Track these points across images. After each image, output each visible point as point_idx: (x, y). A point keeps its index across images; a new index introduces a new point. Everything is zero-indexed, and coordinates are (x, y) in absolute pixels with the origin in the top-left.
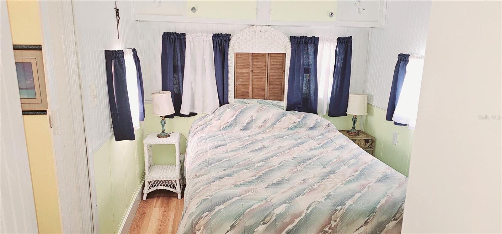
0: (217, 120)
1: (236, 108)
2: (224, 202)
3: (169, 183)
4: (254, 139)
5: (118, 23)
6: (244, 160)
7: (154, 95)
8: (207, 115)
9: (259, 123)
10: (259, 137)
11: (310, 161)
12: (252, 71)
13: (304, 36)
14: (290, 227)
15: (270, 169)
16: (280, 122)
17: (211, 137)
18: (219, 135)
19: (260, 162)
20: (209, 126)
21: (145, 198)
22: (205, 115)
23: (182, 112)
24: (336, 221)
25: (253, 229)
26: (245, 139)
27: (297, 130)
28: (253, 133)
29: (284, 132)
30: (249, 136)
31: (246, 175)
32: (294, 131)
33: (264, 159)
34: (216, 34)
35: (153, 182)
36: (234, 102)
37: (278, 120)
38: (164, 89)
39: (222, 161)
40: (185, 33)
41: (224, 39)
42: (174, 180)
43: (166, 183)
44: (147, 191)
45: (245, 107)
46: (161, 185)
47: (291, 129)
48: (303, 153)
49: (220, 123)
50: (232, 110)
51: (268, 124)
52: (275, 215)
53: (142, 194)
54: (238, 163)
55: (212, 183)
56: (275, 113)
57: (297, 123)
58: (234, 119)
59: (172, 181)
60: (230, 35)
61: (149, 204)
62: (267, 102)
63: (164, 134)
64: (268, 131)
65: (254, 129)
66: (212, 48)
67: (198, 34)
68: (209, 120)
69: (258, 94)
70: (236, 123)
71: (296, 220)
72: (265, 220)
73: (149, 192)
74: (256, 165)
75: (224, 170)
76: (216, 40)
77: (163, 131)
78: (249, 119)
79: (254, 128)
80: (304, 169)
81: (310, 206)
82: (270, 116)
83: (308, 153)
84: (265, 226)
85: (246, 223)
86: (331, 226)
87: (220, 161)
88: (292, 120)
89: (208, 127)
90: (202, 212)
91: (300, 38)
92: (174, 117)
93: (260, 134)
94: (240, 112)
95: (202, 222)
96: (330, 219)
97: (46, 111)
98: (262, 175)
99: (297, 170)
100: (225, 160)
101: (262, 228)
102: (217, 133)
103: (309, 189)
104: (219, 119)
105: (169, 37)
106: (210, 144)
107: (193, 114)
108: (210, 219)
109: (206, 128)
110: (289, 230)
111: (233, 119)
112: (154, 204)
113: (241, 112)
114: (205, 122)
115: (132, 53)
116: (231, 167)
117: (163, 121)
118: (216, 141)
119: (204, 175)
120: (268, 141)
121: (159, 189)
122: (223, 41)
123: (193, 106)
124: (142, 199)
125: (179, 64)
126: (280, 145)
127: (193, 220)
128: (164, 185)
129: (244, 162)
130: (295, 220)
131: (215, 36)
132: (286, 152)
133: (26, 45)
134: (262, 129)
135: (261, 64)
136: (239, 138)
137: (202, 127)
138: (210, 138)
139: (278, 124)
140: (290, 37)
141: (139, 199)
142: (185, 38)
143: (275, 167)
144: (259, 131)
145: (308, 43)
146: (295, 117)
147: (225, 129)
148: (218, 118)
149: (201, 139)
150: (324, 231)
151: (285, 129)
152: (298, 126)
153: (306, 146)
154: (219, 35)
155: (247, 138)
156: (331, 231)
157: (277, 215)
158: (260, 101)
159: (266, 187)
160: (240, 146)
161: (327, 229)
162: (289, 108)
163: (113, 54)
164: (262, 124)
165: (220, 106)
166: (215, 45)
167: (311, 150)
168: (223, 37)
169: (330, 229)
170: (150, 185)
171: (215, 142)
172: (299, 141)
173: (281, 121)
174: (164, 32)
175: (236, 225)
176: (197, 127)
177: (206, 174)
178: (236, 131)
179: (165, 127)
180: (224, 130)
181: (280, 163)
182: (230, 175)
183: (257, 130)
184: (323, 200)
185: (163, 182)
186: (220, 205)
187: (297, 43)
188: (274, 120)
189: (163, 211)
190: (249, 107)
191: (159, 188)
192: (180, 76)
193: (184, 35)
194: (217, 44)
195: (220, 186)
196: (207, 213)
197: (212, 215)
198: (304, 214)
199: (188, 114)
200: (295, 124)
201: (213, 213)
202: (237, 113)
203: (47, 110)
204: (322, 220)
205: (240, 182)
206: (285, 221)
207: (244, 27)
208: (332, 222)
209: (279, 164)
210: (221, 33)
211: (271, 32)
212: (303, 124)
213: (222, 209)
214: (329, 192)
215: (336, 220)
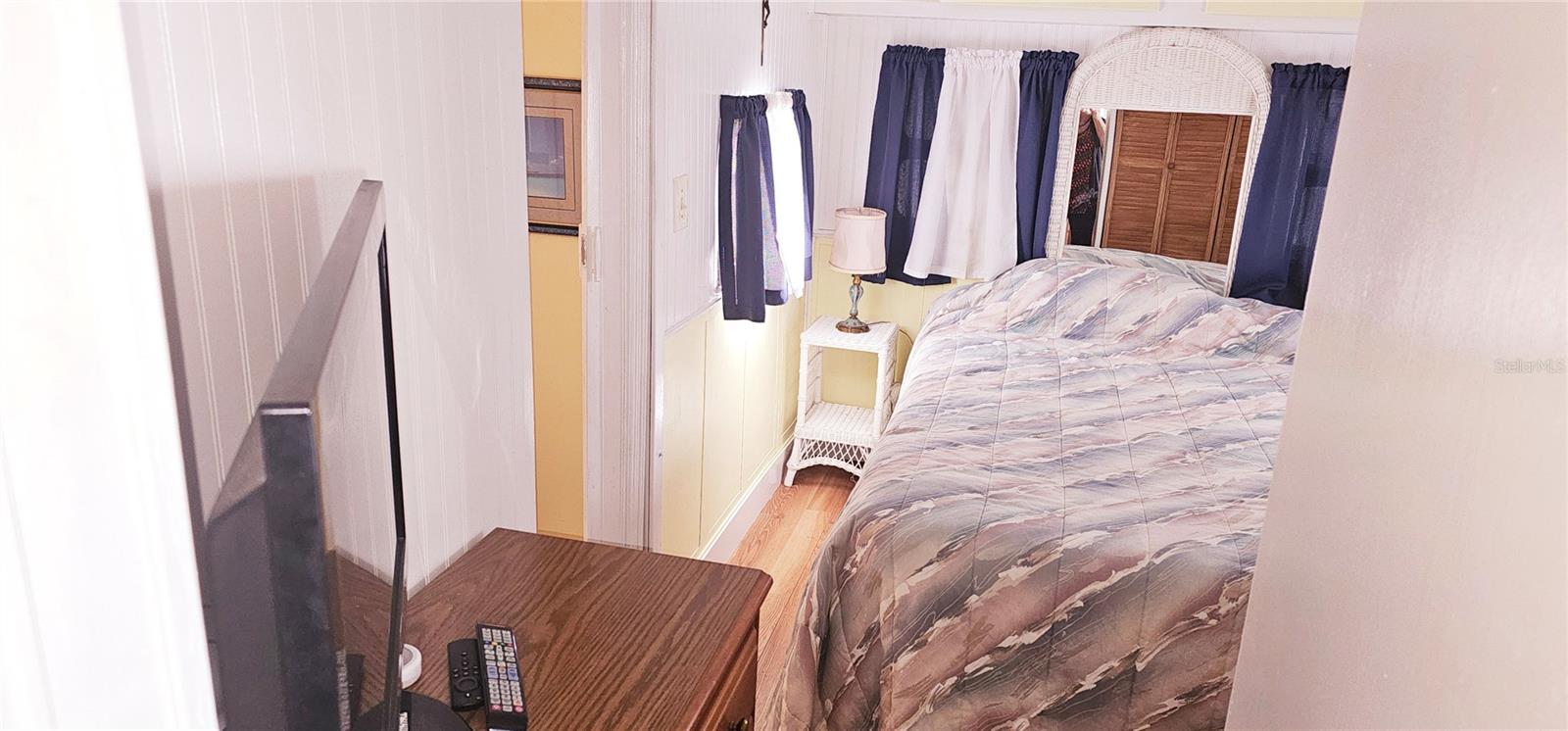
0: (1000, 301)
1: (1062, 272)
2: (937, 495)
3: (851, 452)
4: (1091, 364)
5: (765, 24)
6: (1037, 414)
7: (842, 213)
8: (974, 284)
9: (1126, 321)
10: (1116, 361)
11: (1237, 446)
12: (1171, 167)
13: (1319, 64)
14: (1098, 586)
15: (1104, 446)
16: (1193, 326)
17: (970, 345)
18: (994, 343)
19: (1081, 425)
20: (975, 315)
21: (789, 481)
22: (971, 283)
23: (906, 271)
24: (1232, 600)
25: (994, 571)
26: (1065, 362)
27: (1247, 357)
28: (1100, 350)
29: (1198, 359)
30: (1081, 356)
31: (1028, 449)
32: (1237, 360)
33: (1096, 421)
34: (1032, 52)
35: (812, 444)
36: (1063, 254)
37: (1189, 319)
38: (870, 202)
39: (973, 408)
40: (944, 50)
41: (1054, 66)
42: (866, 447)
43: (844, 451)
44: (796, 463)
45: (1089, 271)
46: (831, 456)
47: (1227, 353)
48: (1230, 421)
49: (1006, 311)
50: (1049, 276)
51: (1155, 329)
52: (1060, 549)
53: (785, 468)
54: (1017, 418)
55: (925, 451)
56: (1179, 297)
57: (1249, 337)
58: (1048, 303)
59: (861, 449)
60: (1076, 56)
61: (797, 497)
62: (1174, 266)
63: (855, 324)
64: (1148, 349)
65: (1108, 338)
66: (1016, 93)
67: (980, 52)
68: (977, 298)
69: (1181, 239)
70: (1053, 315)
71: (1116, 572)
72: (1029, 555)
73: (799, 468)
74: (1066, 432)
75: (971, 428)
76: (1032, 67)
77: (854, 316)
78: (1095, 308)
79: (1105, 335)
80: (1208, 462)
81: (1170, 549)
82: (1164, 306)
83: (1245, 426)
84: (1027, 570)
85: (981, 553)
86: (1215, 610)
87: (970, 406)
88: (1234, 326)
89: (972, 316)
90: (878, 505)
91: (1304, 70)
92: (887, 280)
93: (1118, 356)
94: (1070, 285)
95: (874, 527)
96: (1218, 592)
97: (577, 229)
98: (1070, 458)
99: (1183, 462)
100: (984, 405)
101: (1017, 573)
102: (991, 336)
103: (1191, 511)
104: (1006, 299)
105: (898, 61)
106: (961, 361)
107: (936, 280)
108: (894, 525)
109: (964, 319)
110: (1091, 594)
111: (1045, 301)
112: (810, 500)
113: (1073, 284)
114: (964, 303)
115: (790, 103)
116: (995, 425)
117: (856, 288)
118: (980, 356)
119: (914, 430)
120: (1133, 376)
121: (825, 463)
122: (1051, 74)
123: (940, 257)
124: (783, 482)
125: (918, 135)
126: (1166, 390)
127: (854, 516)
128: (839, 457)
129: (1035, 418)
130: (1114, 572)
131: (1030, 60)
132: (1173, 412)
133: (557, 80)
134: (1132, 342)
135: (1207, 144)
136: (1050, 357)
137: (953, 315)
138: (965, 348)
139: (1184, 332)
140: (1273, 65)
141: (776, 479)
142: (944, 64)
143: (1122, 443)
144: (1120, 346)
145: (1331, 87)
146: (1250, 317)
147: (1015, 327)
148: (1001, 295)
149: (942, 345)
150: (1193, 618)
151: (1207, 350)
152: (1253, 346)
153: (1249, 406)
154: (1041, 56)
155: (1074, 360)
156: (1213, 622)
157: (1065, 551)
158: (1148, 260)
159: (1068, 487)
160: (1044, 379)
161: (1202, 615)
162: (1240, 289)
163: (737, 105)
164: (1134, 328)
165: (1018, 263)
166: (1026, 84)
167: (1260, 417)
168: (1053, 62)
169: (1211, 616)
170: (806, 448)
171: (976, 359)
172: (1235, 389)
173: (1196, 325)
174: (888, 46)
175: (952, 552)
176: (941, 313)
177: (922, 430)
178: (1051, 336)
179: (859, 303)
180: (1016, 332)
181: (1139, 438)
182: (982, 443)
183: (1115, 344)
184: (1214, 542)
185: (837, 449)
186: (925, 500)
187: (1293, 85)
188: (1172, 319)
189: (827, 519)
190: (1103, 272)
191: (826, 461)
192: (916, 171)
193: (940, 53)
194: (1030, 84)
195: (945, 461)
196: (888, 511)
197: (900, 518)
198: (1142, 564)
199: (924, 276)
200: (1243, 339)
201: (903, 513)
202: (1062, 286)
203: (580, 226)
204: (1192, 588)
205: (1002, 461)
206: (1085, 569)
207: (1124, 32)
208: (1222, 599)
209: (1135, 440)
210: (1049, 51)
211: (1210, 47)
212: (1272, 342)
213: (927, 509)
214: (1250, 527)
215: (1236, 596)
